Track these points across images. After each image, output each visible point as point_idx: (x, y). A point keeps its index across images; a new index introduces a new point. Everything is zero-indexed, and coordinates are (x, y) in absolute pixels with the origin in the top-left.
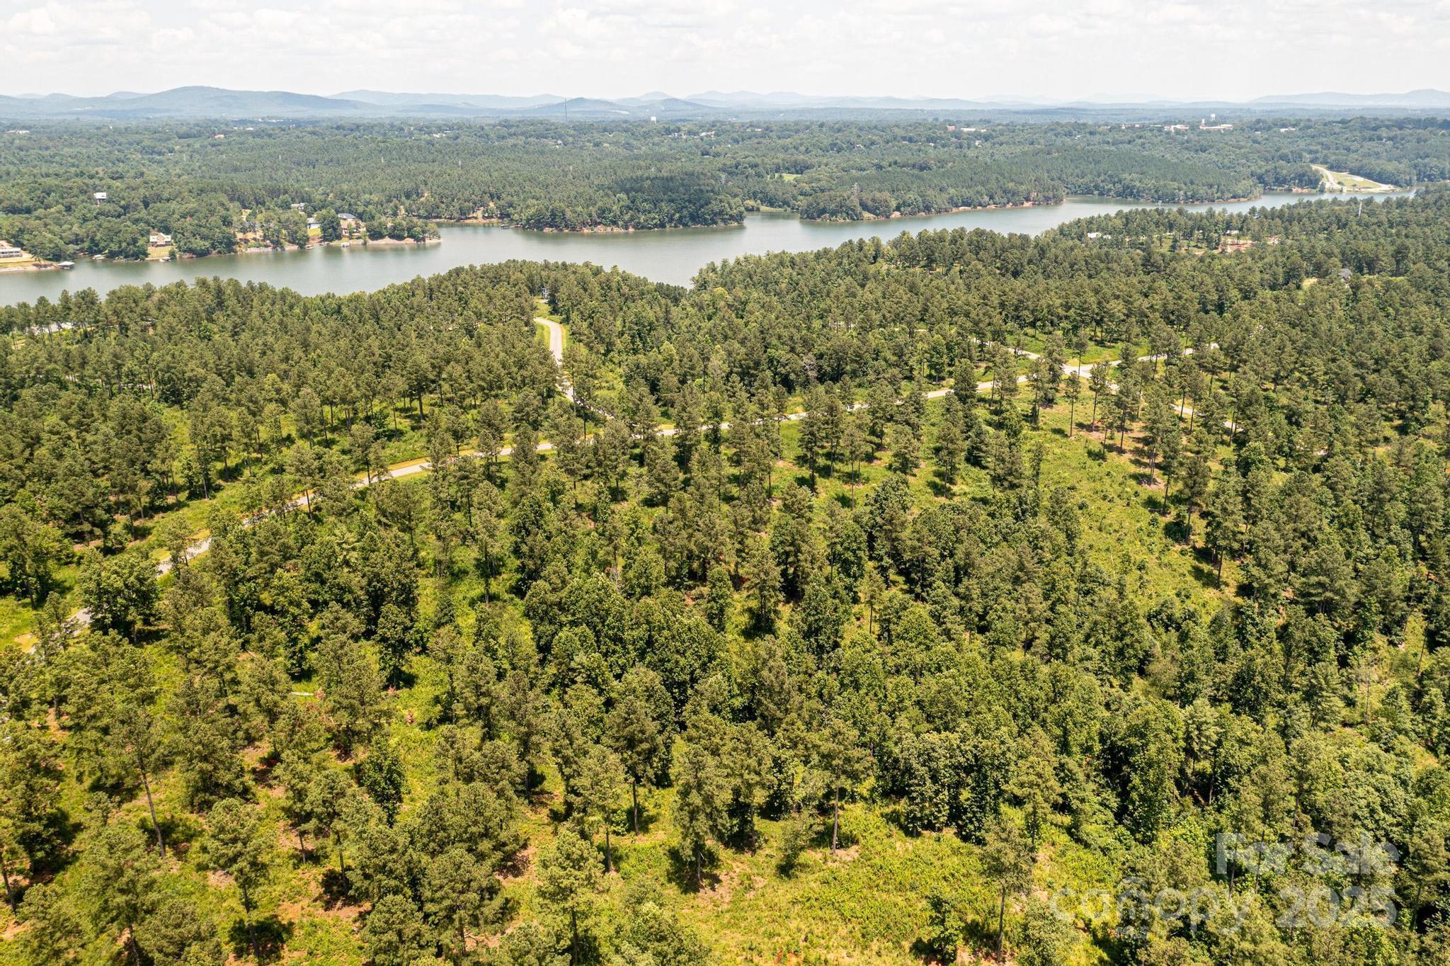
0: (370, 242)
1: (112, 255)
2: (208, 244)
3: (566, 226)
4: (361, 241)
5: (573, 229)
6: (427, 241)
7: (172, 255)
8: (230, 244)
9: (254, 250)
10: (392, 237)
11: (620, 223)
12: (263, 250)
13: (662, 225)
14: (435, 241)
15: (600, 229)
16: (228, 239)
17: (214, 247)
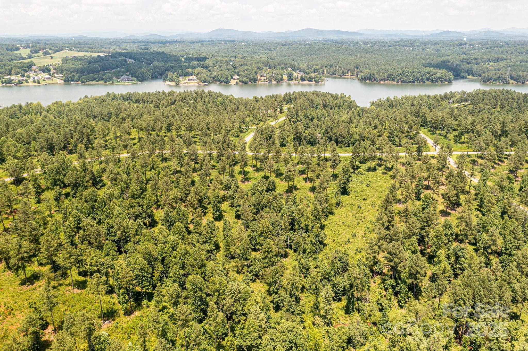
0: (301, 82)
1: (221, 82)
2: (248, 80)
3: (375, 80)
4: (298, 82)
5: (377, 81)
6: (320, 83)
7: (237, 83)
8: (255, 80)
9: (262, 83)
10: (308, 81)
11: (396, 80)
12: (266, 83)
13: (414, 82)
14: (323, 83)
15: (388, 82)
16: (255, 78)
17: (250, 81)
